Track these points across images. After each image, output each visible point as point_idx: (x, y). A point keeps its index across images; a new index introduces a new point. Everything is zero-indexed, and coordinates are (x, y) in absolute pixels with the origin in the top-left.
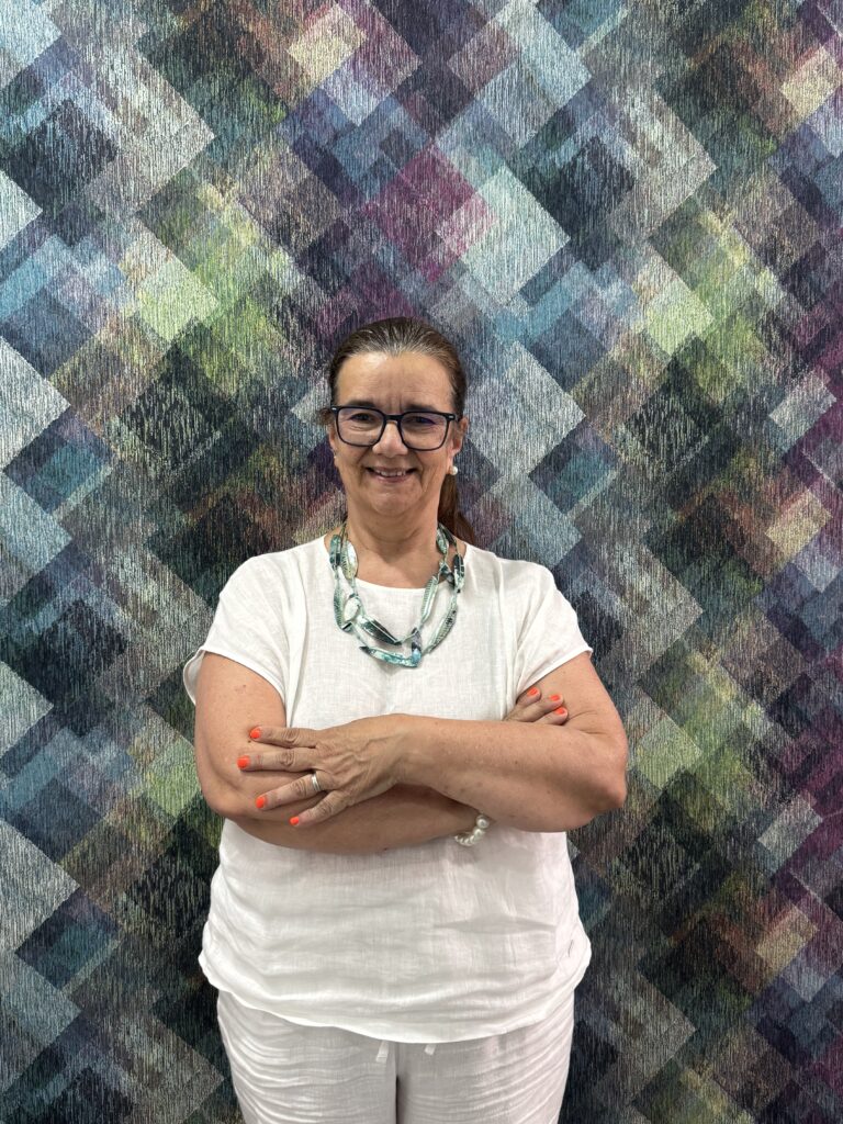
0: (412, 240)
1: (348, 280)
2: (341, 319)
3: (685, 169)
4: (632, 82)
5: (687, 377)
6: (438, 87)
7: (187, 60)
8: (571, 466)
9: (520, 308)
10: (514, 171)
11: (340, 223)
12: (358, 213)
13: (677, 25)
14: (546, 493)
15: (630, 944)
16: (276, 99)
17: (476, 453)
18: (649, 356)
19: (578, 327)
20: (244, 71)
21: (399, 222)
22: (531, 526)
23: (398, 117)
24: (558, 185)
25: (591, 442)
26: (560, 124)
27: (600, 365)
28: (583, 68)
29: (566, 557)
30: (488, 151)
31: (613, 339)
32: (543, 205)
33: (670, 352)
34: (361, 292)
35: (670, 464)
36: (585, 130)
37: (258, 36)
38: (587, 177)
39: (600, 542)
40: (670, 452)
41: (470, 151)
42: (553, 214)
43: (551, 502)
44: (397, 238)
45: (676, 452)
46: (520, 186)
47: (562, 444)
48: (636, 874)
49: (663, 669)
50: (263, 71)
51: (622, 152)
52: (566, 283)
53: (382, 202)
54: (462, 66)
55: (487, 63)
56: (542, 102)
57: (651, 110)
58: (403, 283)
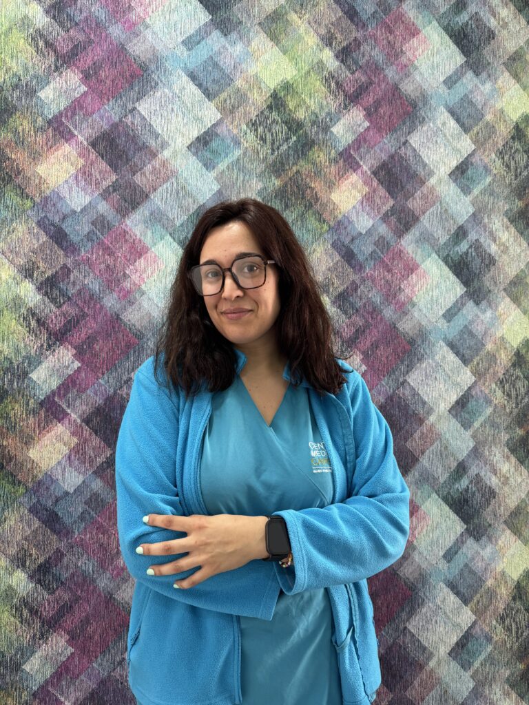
0: (390, 290)
1: (357, 310)
2: (353, 330)
3: (520, 256)
4: (494, 212)
5: (524, 358)
6: (402, 214)
7: (281, 201)
8: (469, 405)
9: (443, 324)
10: (439, 256)
11: (354, 282)
12: (362, 277)
13: (514, 185)
14: (457, 420)
15: (502, 668)
16: (324, 221)
17: (422, 400)
18: (505, 348)
19: (471, 333)
20: (309, 206)
21: (383, 281)
22: (450, 438)
23: (383, 229)
24: (460, 263)
25: (479, 393)
26: (460, 233)
27: (483, 353)
28: (471, 206)
29: (468, 455)
30: (427, 246)
31: (488, 338)
32: (453, 272)
33: (515, 346)
34: (363, 316)
35: (517, 404)
36: (472, 236)
37: (316, 190)
38: (473, 258)
39: (484, 446)
40: (517, 398)
41: (417, 246)
42: (458, 277)
43: (459, 425)
44: (381, 289)
45: (520, 398)
46: (442, 263)
47: (465, 394)
48: (504, 629)
49: (516, 515)
50: (318, 207)
51: (489, 246)
52: (464, 311)
53: (375, 272)
54: (414, 204)
55: (426, 203)
56: (452, 222)
57: (503, 226)
58: (384, 311)
